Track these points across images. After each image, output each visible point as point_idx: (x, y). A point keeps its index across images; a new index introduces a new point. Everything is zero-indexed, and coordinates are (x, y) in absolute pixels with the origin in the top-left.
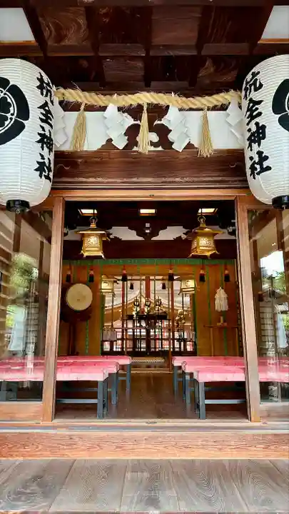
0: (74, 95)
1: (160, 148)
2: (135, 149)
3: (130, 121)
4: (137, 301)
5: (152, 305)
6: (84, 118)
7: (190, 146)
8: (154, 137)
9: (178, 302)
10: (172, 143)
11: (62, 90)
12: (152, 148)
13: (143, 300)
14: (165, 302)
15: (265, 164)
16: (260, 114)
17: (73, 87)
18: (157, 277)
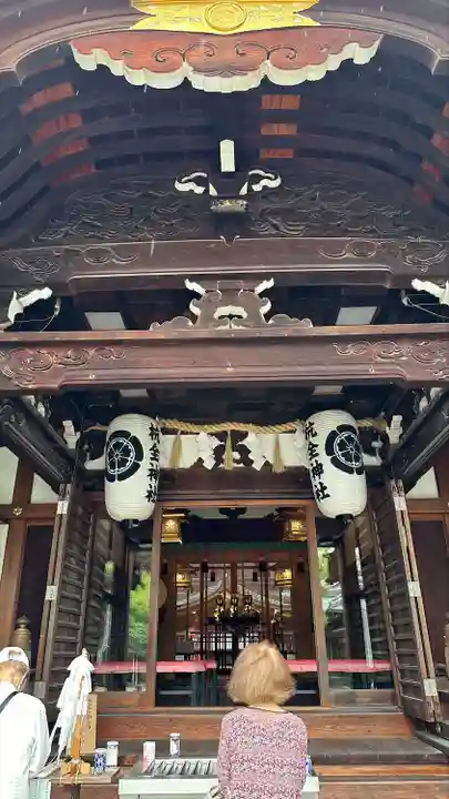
0: (171, 424)
1: (242, 465)
2: (221, 465)
3: (217, 442)
4: (220, 597)
5: (240, 604)
6: (180, 441)
7: (267, 464)
8: (237, 455)
9: (276, 598)
10: (252, 462)
11: (164, 421)
12: (236, 465)
13: (228, 596)
14: (257, 597)
15: (326, 492)
16: (317, 455)
17: (172, 418)
18: (246, 564)
